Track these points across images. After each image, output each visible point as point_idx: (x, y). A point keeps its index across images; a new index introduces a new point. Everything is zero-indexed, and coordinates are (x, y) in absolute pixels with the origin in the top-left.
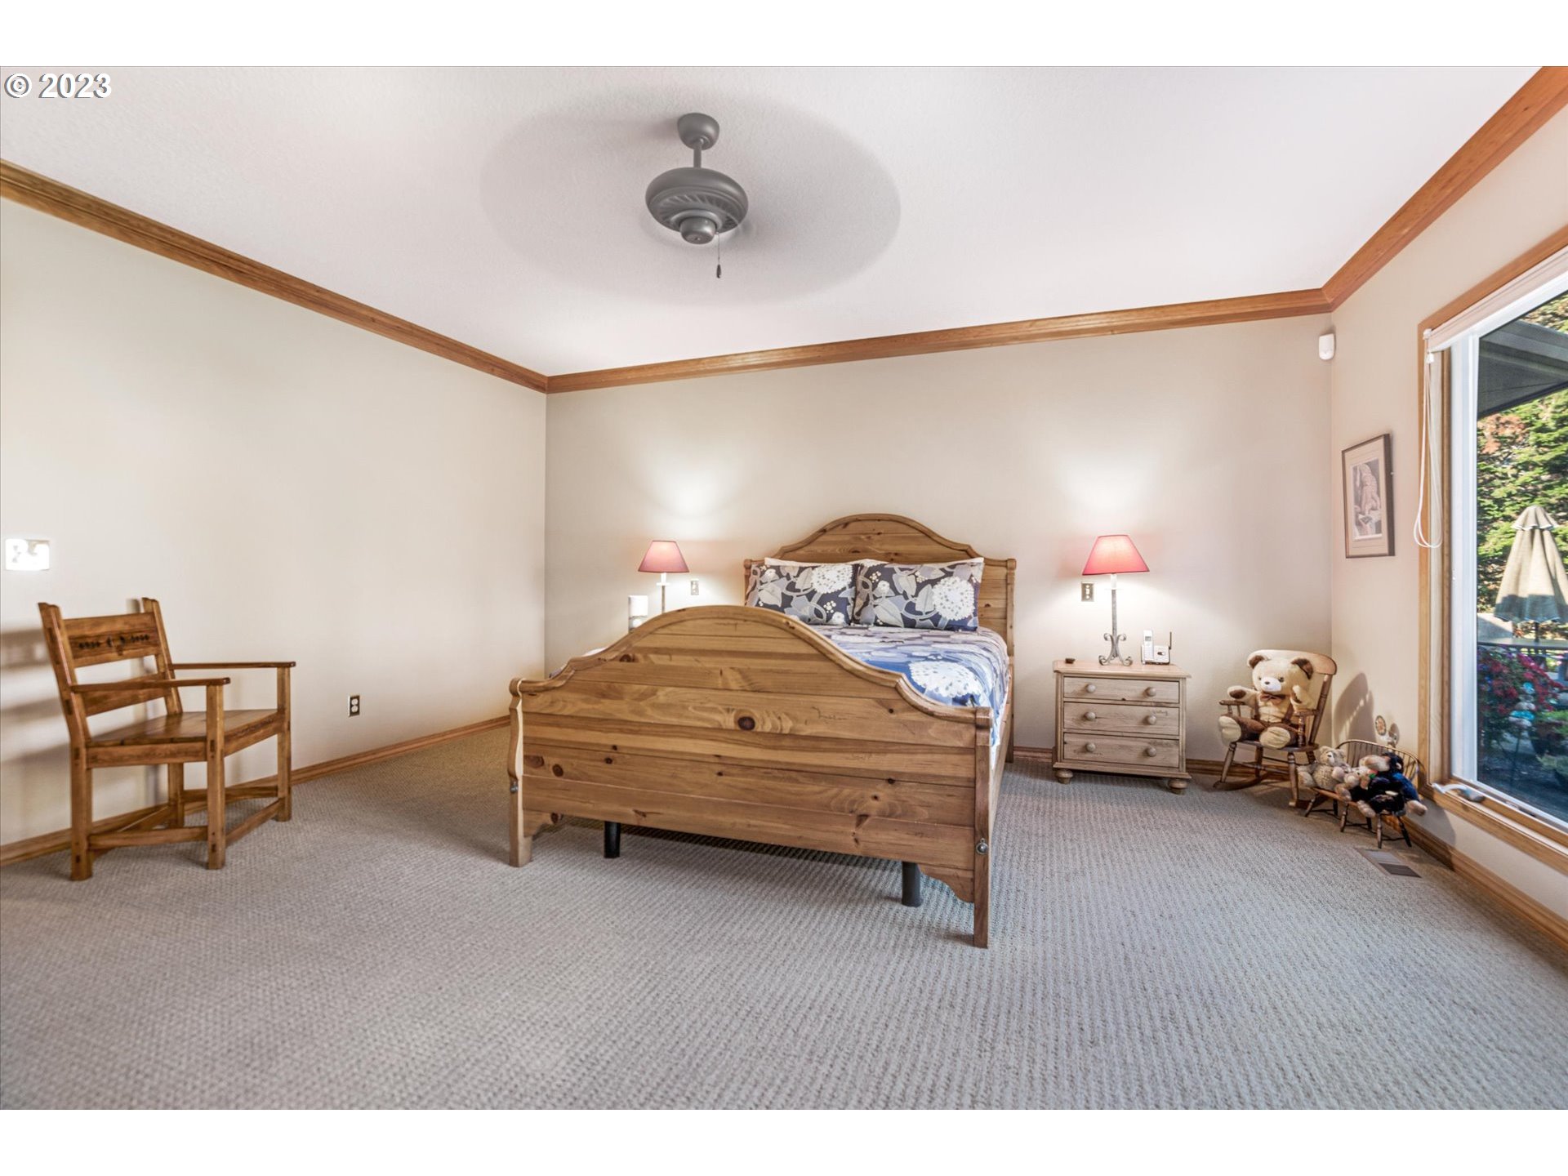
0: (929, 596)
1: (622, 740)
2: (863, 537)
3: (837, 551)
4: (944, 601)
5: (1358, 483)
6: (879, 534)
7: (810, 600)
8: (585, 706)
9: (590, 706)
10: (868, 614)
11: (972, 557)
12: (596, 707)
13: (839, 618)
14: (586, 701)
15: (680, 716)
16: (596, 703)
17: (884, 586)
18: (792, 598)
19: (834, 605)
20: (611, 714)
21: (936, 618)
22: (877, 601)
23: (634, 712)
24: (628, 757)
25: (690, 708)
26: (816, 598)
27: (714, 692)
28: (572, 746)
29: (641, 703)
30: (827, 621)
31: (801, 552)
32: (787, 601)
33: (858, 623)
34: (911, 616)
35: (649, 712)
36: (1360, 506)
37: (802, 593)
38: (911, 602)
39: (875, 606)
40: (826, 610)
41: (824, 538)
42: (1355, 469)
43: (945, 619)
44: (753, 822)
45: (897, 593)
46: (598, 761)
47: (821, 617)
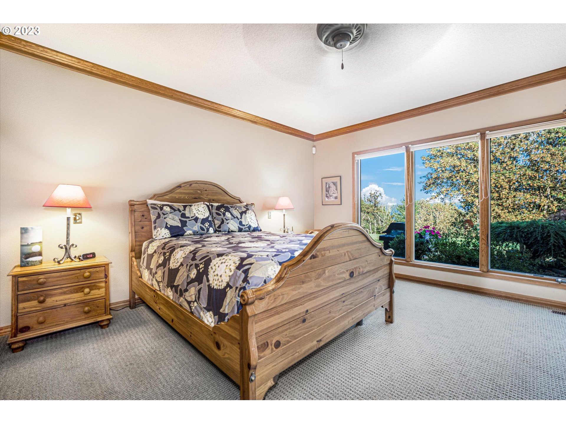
0: (245, 218)
1: (309, 305)
2: (199, 191)
3: (186, 197)
4: (251, 220)
5: (327, 187)
6: (206, 190)
7: (197, 222)
8: (295, 293)
9: (297, 292)
10: (223, 228)
11: (241, 203)
12: (299, 291)
13: (211, 230)
14: (294, 290)
15: (333, 280)
16: (299, 289)
17: (228, 215)
18: (186, 222)
19: (208, 224)
20: (306, 292)
21: (250, 227)
22: (228, 221)
23: (316, 286)
24: (313, 313)
25: (336, 275)
26: (199, 221)
27: (343, 264)
28: (286, 323)
29: (319, 280)
30: (207, 232)
31: (167, 197)
32: (184, 224)
33: (221, 232)
34: (241, 227)
35: (323, 283)
36: (328, 192)
37: (191, 219)
38: (240, 221)
39: (228, 223)
40: (205, 226)
41: (179, 191)
42: (326, 183)
43: (252, 227)
44: (353, 317)
45: (235, 218)
46: (299, 324)
47: (204, 230)
